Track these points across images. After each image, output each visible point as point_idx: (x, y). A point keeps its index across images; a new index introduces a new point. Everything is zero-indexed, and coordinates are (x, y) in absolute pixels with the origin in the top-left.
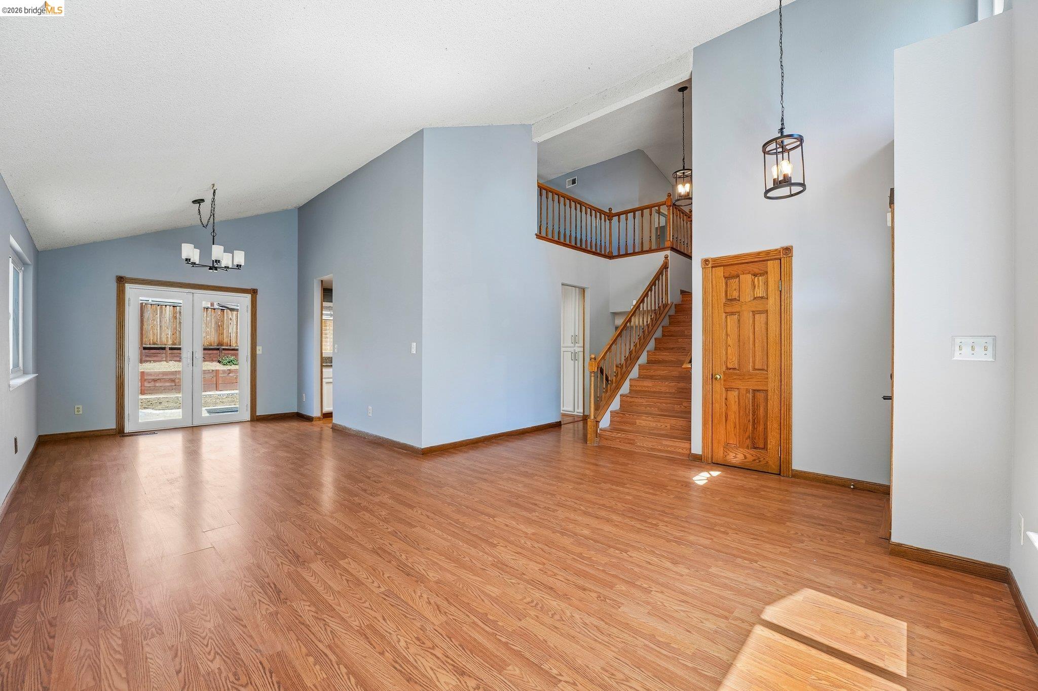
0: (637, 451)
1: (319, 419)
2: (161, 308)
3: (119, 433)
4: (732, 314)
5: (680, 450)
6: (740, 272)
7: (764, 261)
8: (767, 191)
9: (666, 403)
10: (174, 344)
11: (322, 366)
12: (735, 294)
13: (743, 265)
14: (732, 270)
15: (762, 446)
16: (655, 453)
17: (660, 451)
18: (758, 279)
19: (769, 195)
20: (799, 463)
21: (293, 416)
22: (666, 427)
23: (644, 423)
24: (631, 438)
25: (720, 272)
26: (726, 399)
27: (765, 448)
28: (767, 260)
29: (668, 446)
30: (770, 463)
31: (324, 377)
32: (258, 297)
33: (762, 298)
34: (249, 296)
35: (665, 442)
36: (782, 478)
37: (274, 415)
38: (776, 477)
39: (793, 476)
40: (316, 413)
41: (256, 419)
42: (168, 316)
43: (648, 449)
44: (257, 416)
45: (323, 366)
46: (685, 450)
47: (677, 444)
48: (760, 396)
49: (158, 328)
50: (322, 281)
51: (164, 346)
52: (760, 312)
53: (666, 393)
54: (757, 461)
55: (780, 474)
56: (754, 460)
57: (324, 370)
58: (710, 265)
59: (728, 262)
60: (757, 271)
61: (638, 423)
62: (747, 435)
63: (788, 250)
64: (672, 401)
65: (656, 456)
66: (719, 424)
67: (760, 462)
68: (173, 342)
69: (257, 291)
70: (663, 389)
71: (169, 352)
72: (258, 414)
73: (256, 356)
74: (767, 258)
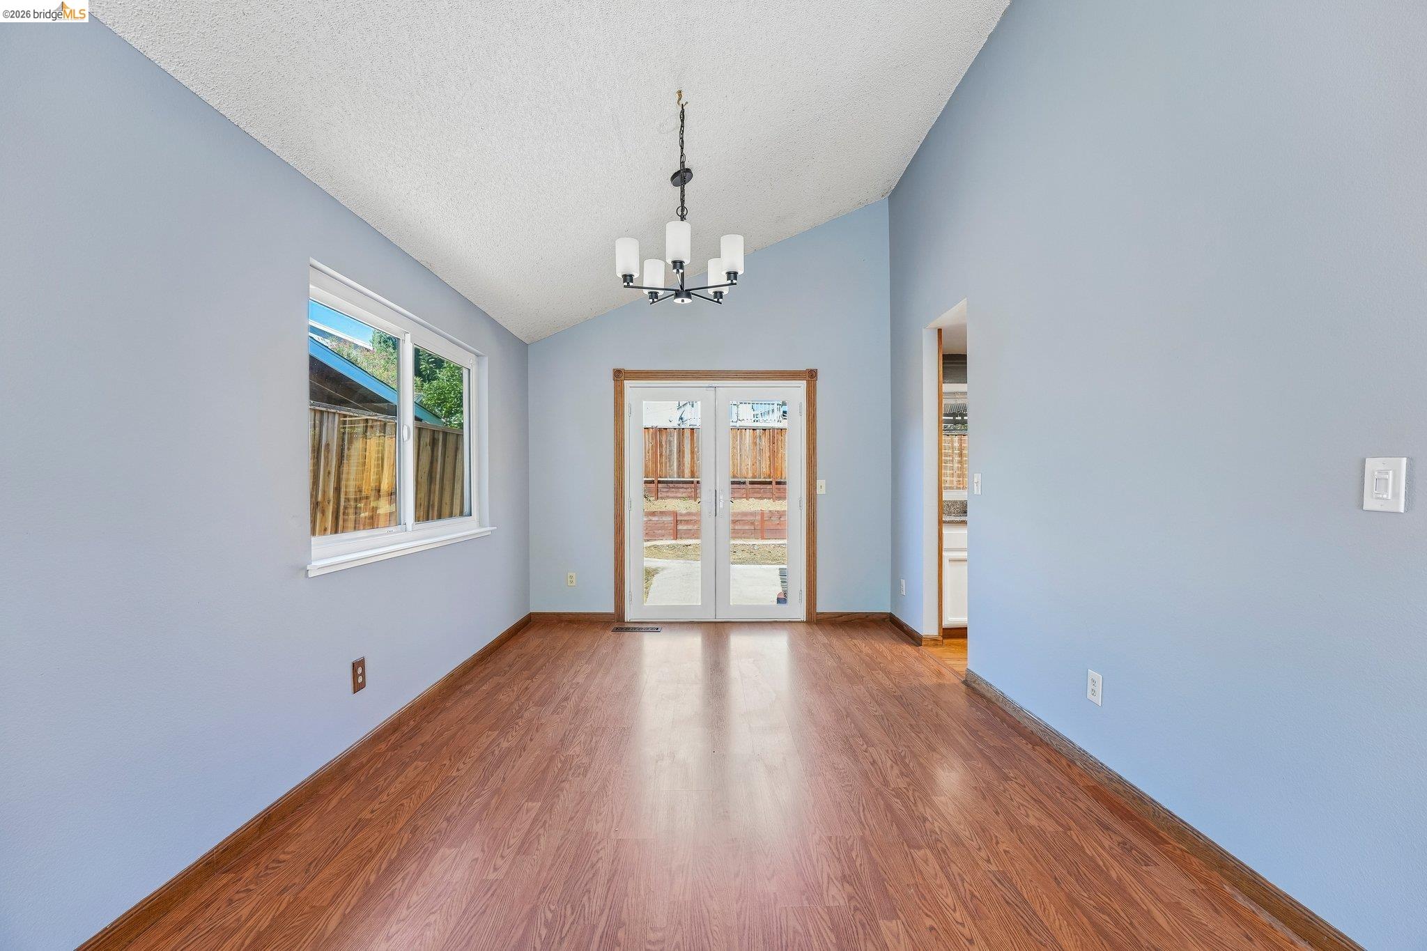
1: (934, 642)
2: (741, 432)
3: (616, 623)
10: (754, 477)
11: (941, 523)
21: (884, 620)
31: (945, 546)
32: (820, 384)
34: (803, 384)
37: (848, 614)
40: (927, 627)
41: (818, 620)
42: (748, 442)
44: (818, 614)
45: (945, 522)
49: (739, 458)
50: (940, 331)
51: (744, 480)
57: (947, 531)
68: (753, 474)
69: (816, 373)
71: (750, 486)
72: (819, 610)
73: (815, 499)
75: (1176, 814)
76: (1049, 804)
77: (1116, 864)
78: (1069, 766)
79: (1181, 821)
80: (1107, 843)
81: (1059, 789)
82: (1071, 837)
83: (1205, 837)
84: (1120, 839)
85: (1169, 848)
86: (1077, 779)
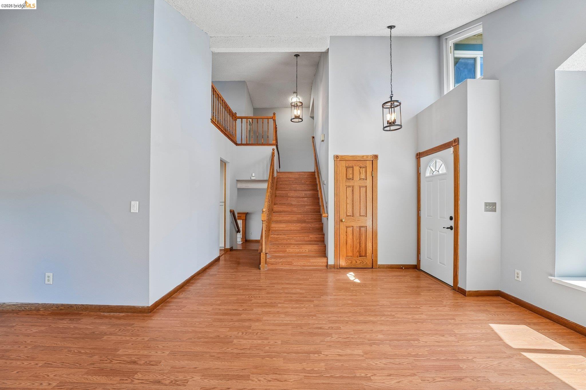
0: (294, 268)
4: (349, 187)
5: (321, 264)
6: (354, 165)
7: (365, 160)
8: (384, 128)
9: (300, 237)
12: (351, 176)
13: (355, 161)
14: (351, 164)
15: (364, 255)
16: (306, 268)
17: (310, 266)
18: (362, 169)
19: (385, 129)
20: (381, 261)
22: (306, 251)
23: (291, 250)
24: (290, 261)
25: (343, 163)
26: (346, 232)
27: (366, 256)
28: (367, 160)
29: (313, 262)
30: (368, 263)
33: (363, 179)
35: (312, 261)
36: (374, 270)
38: (371, 269)
39: (379, 268)
43: (301, 266)
46: (323, 263)
47: (318, 260)
48: (363, 229)
52: (363, 187)
53: (294, 230)
54: (362, 263)
55: (372, 268)
56: (361, 263)
58: (339, 159)
59: (348, 159)
60: (362, 166)
61: (287, 251)
62: (357, 250)
63: (376, 157)
64: (302, 235)
65: (307, 270)
66: (343, 246)
67: (363, 263)
70: (292, 228)
74: (367, 159)
75: (84, 304)
76: (38, 324)
77: (71, 325)
78: (38, 312)
79: (86, 305)
80: (65, 322)
81: (38, 319)
82: (52, 327)
83: (94, 305)
84: (69, 319)
85: (84, 314)
86: (44, 314)
